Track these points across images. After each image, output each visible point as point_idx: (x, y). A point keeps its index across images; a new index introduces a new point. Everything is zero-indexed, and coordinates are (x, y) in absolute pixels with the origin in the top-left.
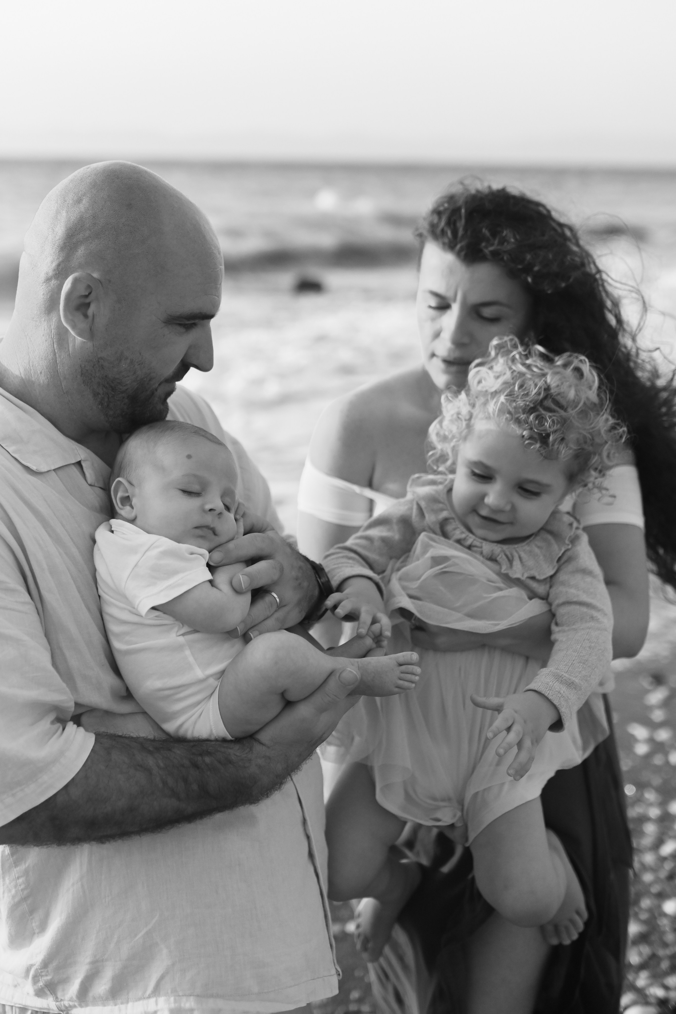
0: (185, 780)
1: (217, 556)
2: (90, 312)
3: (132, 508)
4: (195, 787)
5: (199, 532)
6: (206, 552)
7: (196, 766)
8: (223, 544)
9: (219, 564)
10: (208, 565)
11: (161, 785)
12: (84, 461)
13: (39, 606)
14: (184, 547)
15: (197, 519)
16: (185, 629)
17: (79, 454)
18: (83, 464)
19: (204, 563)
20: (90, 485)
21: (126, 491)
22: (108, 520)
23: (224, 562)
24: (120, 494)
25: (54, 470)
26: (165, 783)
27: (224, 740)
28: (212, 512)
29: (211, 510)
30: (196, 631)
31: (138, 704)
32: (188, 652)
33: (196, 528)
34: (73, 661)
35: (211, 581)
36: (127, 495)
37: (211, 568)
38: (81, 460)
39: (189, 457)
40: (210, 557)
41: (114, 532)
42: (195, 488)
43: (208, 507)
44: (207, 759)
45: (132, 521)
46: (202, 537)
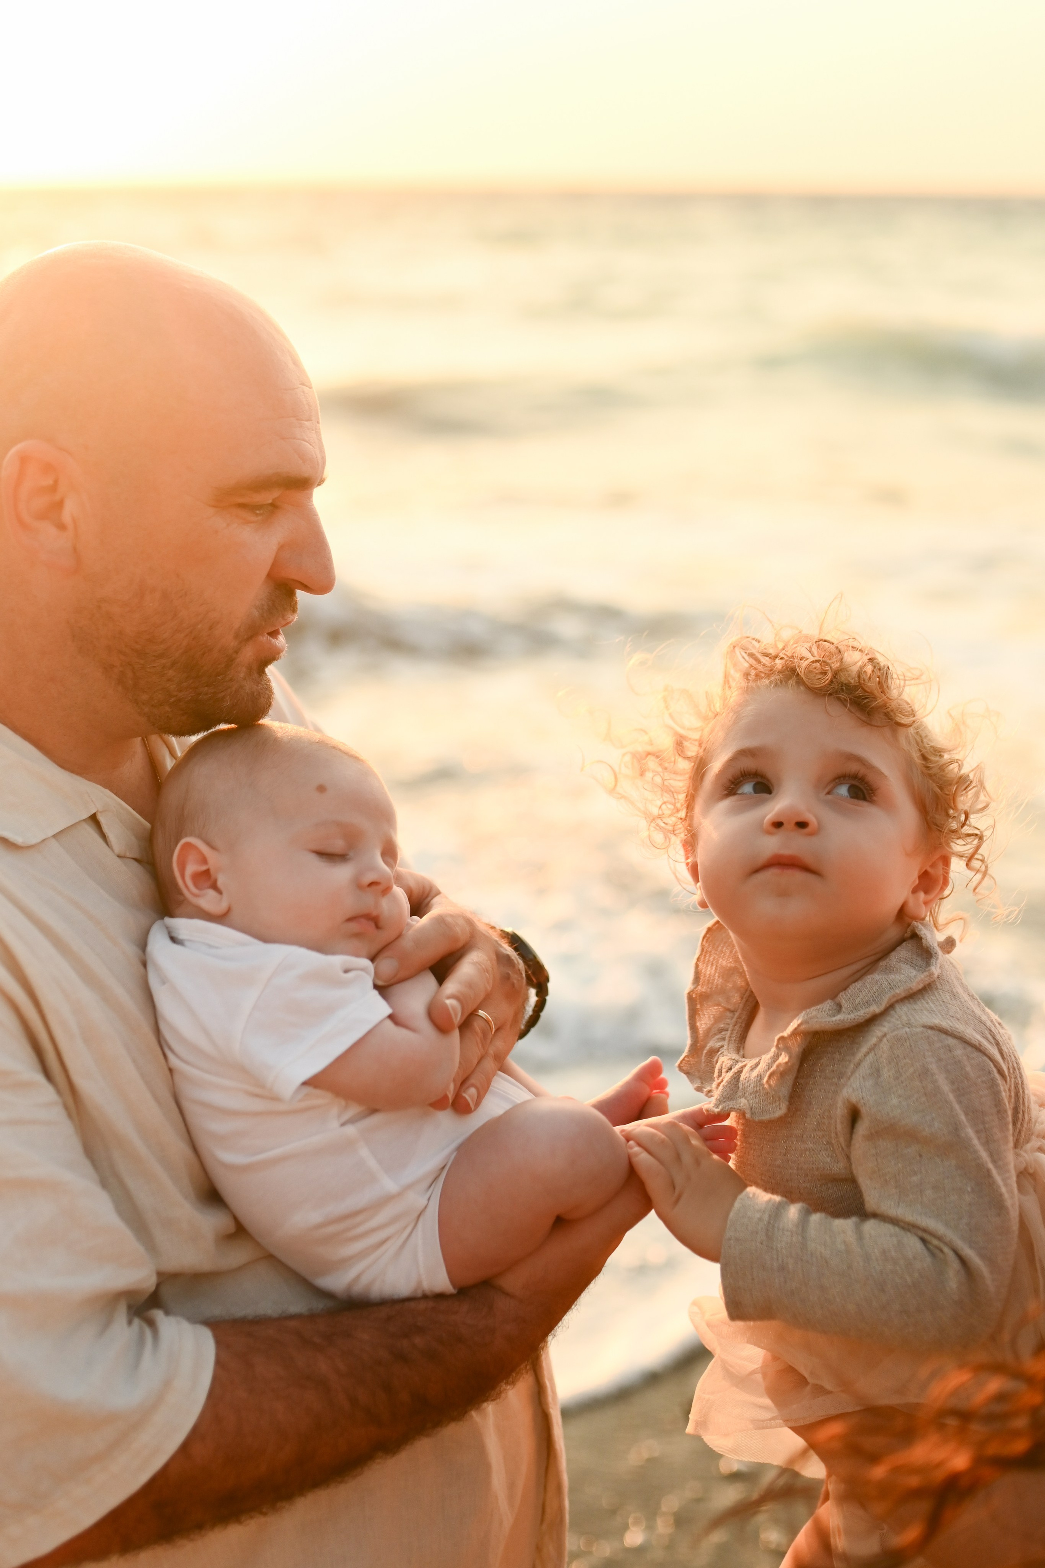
1: (388, 966)
2: (67, 516)
3: (220, 892)
5: (354, 927)
6: (366, 963)
8: (392, 942)
9: (392, 981)
10: (376, 987)
12: (100, 812)
13: (70, 1102)
14: (338, 961)
15: (351, 903)
16: (354, 1110)
17: (93, 801)
18: (101, 818)
19: (371, 985)
20: (119, 856)
21: (204, 861)
22: (163, 919)
23: (399, 974)
24: (191, 868)
27: (440, 1296)
28: (374, 888)
29: (372, 884)
30: (374, 1111)
31: (257, 1244)
33: (350, 920)
34: (144, 1198)
35: (391, 1017)
36: (204, 868)
37: (383, 989)
38: (98, 811)
39: (321, 789)
40: (376, 973)
41: (186, 943)
42: (338, 845)
43: (366, 878)
45: (221, 918)
46: (357, 935)
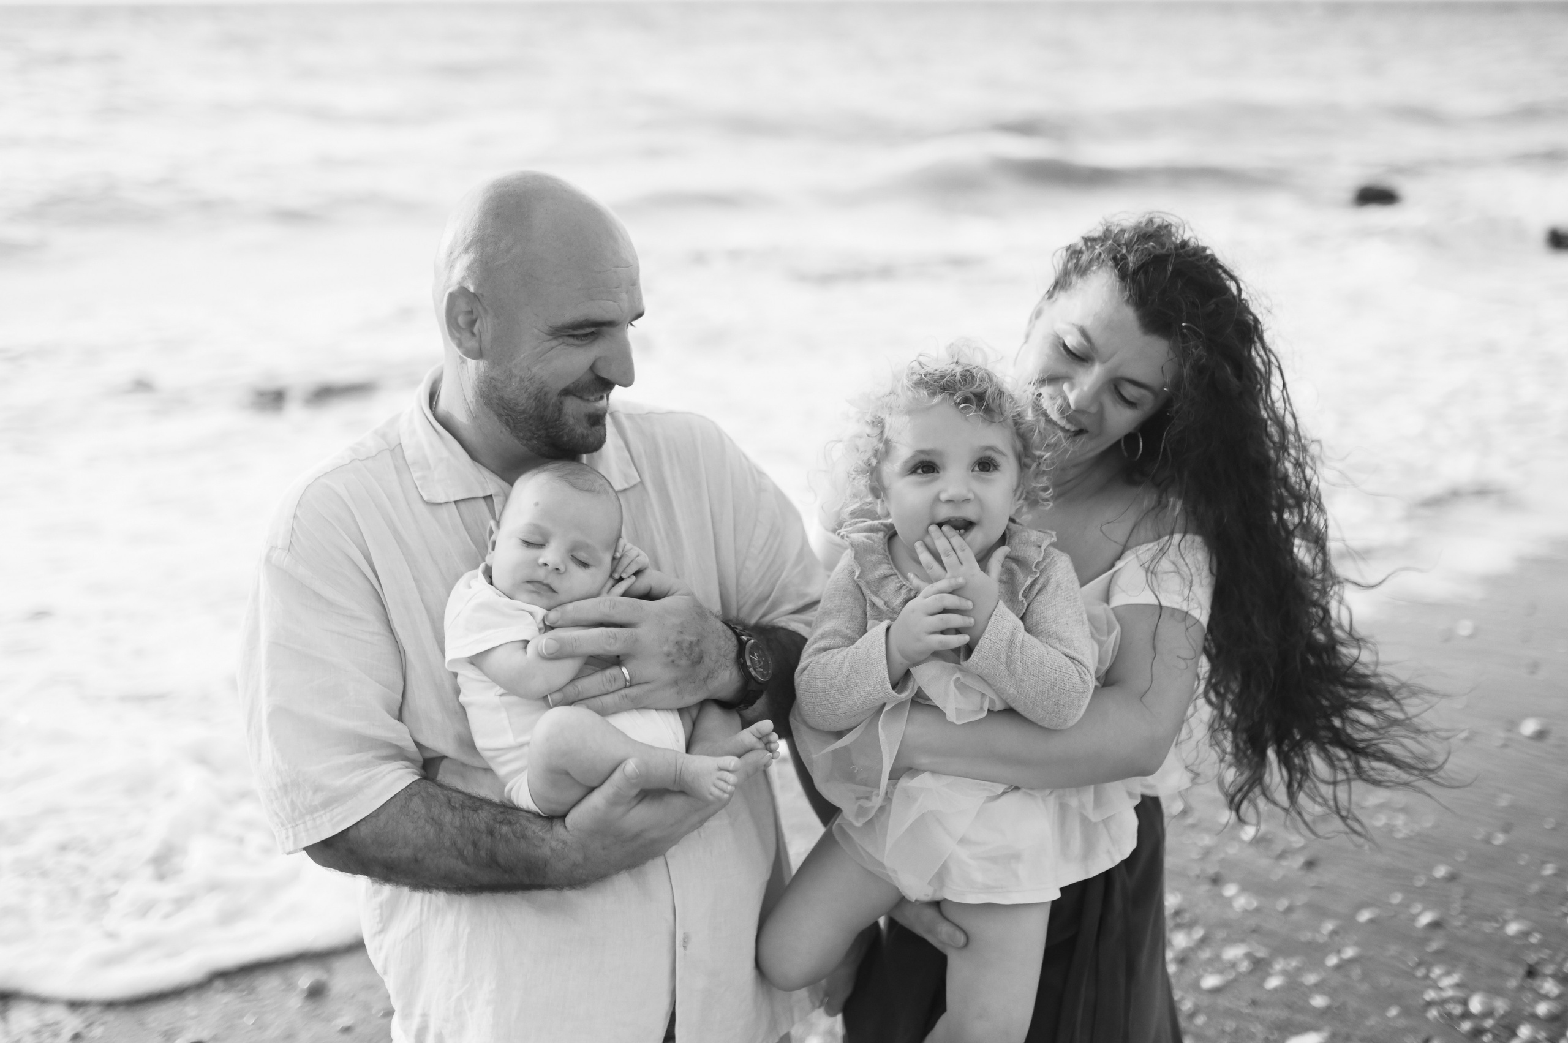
0: (475, 844)
2: (476, 329)
4: (483, 853)
6: (541, 610)
7: (491, 833)
8: (563, 603)
9: (557, 624)
11: (448, 844)
12: (495, 495)
15: (528, 573)
16: (500, 689)
17: (489, 488)
18: (495, 499)
23: (559, 623)
25: (455, 502)
26: (454, 844)
28: (546, 567)
29: (545, 564)
30: (512, 694)
32: (504, 715)
38: (492, 494)
40: (545, 616)
42: (537, 539)
43: (541, 561)
44: (505, 829)
46: (536, 593)
